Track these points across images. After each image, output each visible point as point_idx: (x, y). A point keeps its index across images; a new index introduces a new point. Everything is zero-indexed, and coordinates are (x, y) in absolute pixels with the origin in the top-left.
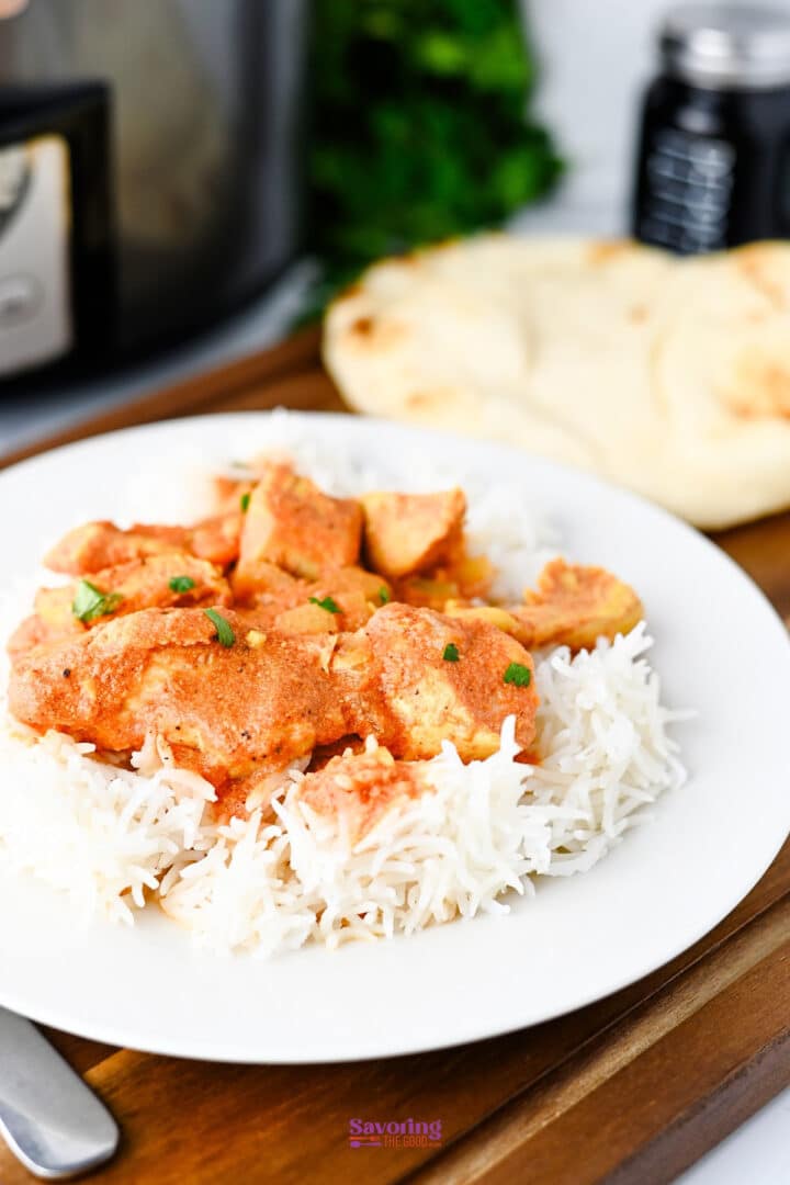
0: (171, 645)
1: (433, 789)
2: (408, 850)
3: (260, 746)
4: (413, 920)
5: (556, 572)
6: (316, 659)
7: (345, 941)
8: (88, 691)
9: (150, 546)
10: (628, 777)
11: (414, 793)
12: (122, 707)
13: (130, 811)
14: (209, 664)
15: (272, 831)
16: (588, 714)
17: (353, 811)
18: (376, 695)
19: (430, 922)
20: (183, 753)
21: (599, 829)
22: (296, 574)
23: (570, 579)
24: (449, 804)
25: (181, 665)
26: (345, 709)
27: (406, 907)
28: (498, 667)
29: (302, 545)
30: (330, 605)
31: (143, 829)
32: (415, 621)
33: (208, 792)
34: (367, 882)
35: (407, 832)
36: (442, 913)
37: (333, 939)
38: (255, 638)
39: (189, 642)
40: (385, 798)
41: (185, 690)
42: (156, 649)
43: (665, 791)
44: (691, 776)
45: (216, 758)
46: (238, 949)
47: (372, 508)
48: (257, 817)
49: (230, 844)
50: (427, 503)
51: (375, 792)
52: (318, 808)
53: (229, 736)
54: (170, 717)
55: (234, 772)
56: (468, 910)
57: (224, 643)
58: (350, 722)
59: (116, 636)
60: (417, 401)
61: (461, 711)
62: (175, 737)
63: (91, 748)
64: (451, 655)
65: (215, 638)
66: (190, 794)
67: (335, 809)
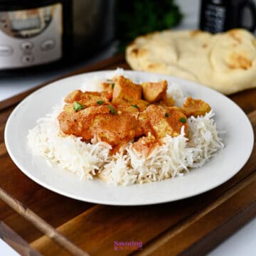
0: (100, 113)
1: (165, 143)
2: (159, 159)
3: (122, 136)
4: (160, 177)
5: (190, 100)
6: (134, 117)
7: (144, 182)
8: (80, 124)
9: (91, 96)
10: (210, 145)
11: (160, 145)
12: (88, 128)
13: (92, 152)
14: (109, 118)
15: (125, 156)
16: (200, 130)
17: (146, 150)
18: (149, 125)
19: (164, 178)
20: (103, 139)
21: (204, 157)
22: (127, 101)
23: (193, 102)
24: (169, 147)
25: (102, 118)
26: (142, 128)
27: (158, 174)
28: (178, 119)
29: (128, 94)
30: (136, 106)
31: (95, 156)
32: (158, 108)
33: (110, 147)
34: (149, 167)
35: (158, 154)
36: (167, 176)
37: (141, 182)
38: (119, 112)
39: (104, 112)
40: (153, 146)
41: (103, 125)
42: (97, 114)
43: (219, 150)
44: (225, 146)
45: (112, 140)
46: (119, 184)
47: (144, 86)
48: (122, 153)
49: (116, 160)
50: (158, 84)
51: (151, 145)
52: (137, 149)
53: (115, 134)
54: (100, 131)
55: (116, 143)
56: (173, 175)
57: (113, 113)
58: (143, 131)
59: (86, 112)
60: (151, 67)
61: (170, 128)
62: (102, 135)
63: (81, 138)
64: (167, 116)
65: (110, 112)
66: (106, 148)
67: (141, 150)
